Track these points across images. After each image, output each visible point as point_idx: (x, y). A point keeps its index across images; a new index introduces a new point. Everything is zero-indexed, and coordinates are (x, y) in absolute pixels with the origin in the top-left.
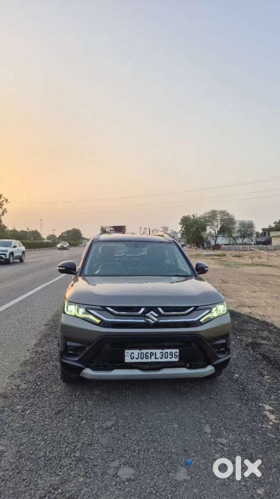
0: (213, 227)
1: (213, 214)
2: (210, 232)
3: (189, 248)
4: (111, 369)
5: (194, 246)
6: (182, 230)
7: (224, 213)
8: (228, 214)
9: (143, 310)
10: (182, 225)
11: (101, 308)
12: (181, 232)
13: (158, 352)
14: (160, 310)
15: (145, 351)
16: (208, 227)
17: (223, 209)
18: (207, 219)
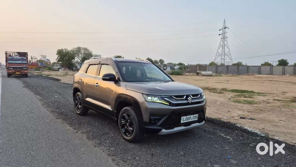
0: (79, 57)
1: (79, 49)
2: (77, 61)
3: (63, 70)
4: (173, 128)
5: (67, 69)
6: (58, 58)
7: (85, 49)
8: (88, 50)
9: (185, 96)
10: (58, 55)
11: (169, 97)
12: (58, 59)
13: (192, 116)
14: (191, 96)
15: (187, 117)
16: (76, 57)
17: (85, 47)
18: (75, 52)
